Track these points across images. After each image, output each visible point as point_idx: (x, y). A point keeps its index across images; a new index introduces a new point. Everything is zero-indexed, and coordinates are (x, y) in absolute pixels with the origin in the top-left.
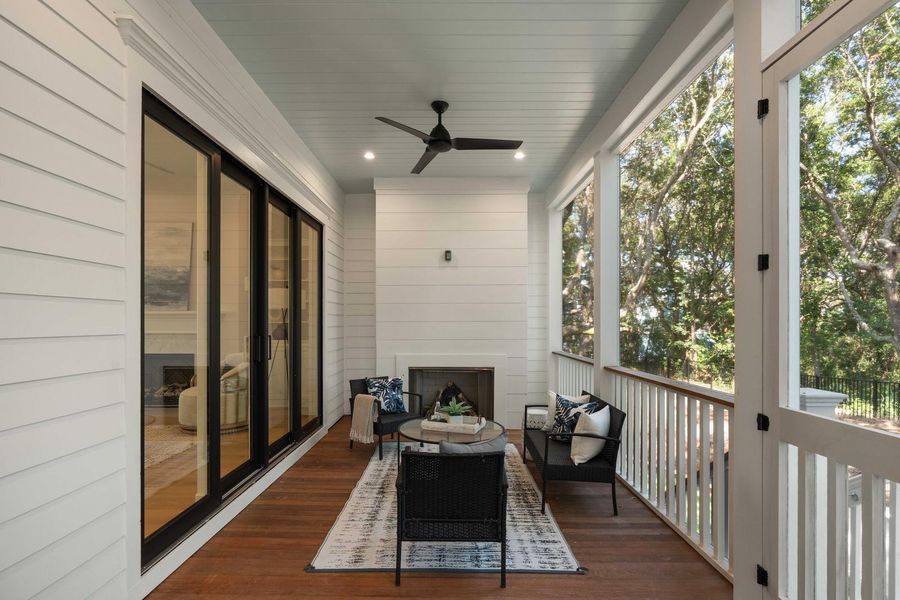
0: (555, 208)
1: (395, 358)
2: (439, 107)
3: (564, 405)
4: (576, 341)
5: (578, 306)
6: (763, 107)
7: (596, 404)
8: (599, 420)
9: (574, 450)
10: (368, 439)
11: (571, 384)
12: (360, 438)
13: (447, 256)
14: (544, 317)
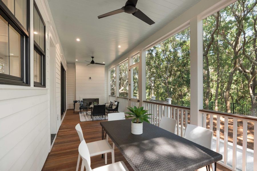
0: (109, 70)
1: (80, 97)
2: (93, 57)
3: (112, 102)
4: (113, 94)
5: (114, 86)
6: (130, 70)
7: (116, 102)
8: (116, 103)
9: (113, 107)
10: (79, 110)
11: (112, 100)
12: (77, 110)
13: (90, 78)
14: (107, 89)
